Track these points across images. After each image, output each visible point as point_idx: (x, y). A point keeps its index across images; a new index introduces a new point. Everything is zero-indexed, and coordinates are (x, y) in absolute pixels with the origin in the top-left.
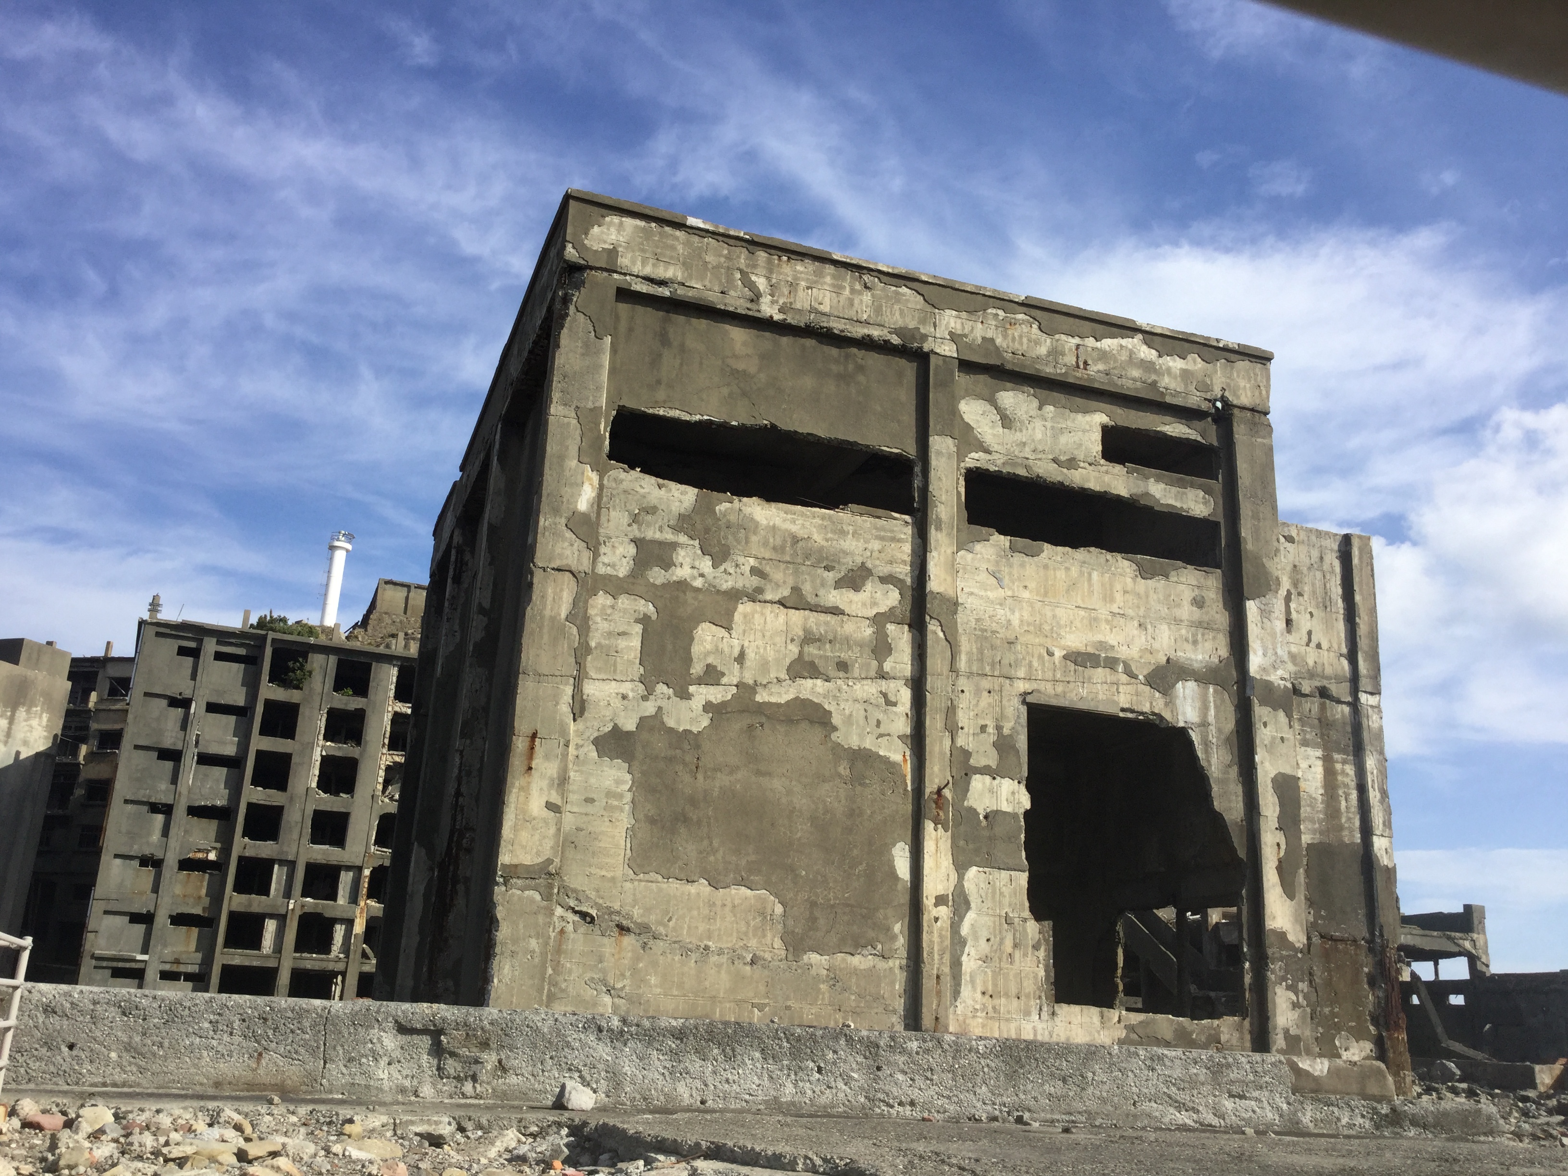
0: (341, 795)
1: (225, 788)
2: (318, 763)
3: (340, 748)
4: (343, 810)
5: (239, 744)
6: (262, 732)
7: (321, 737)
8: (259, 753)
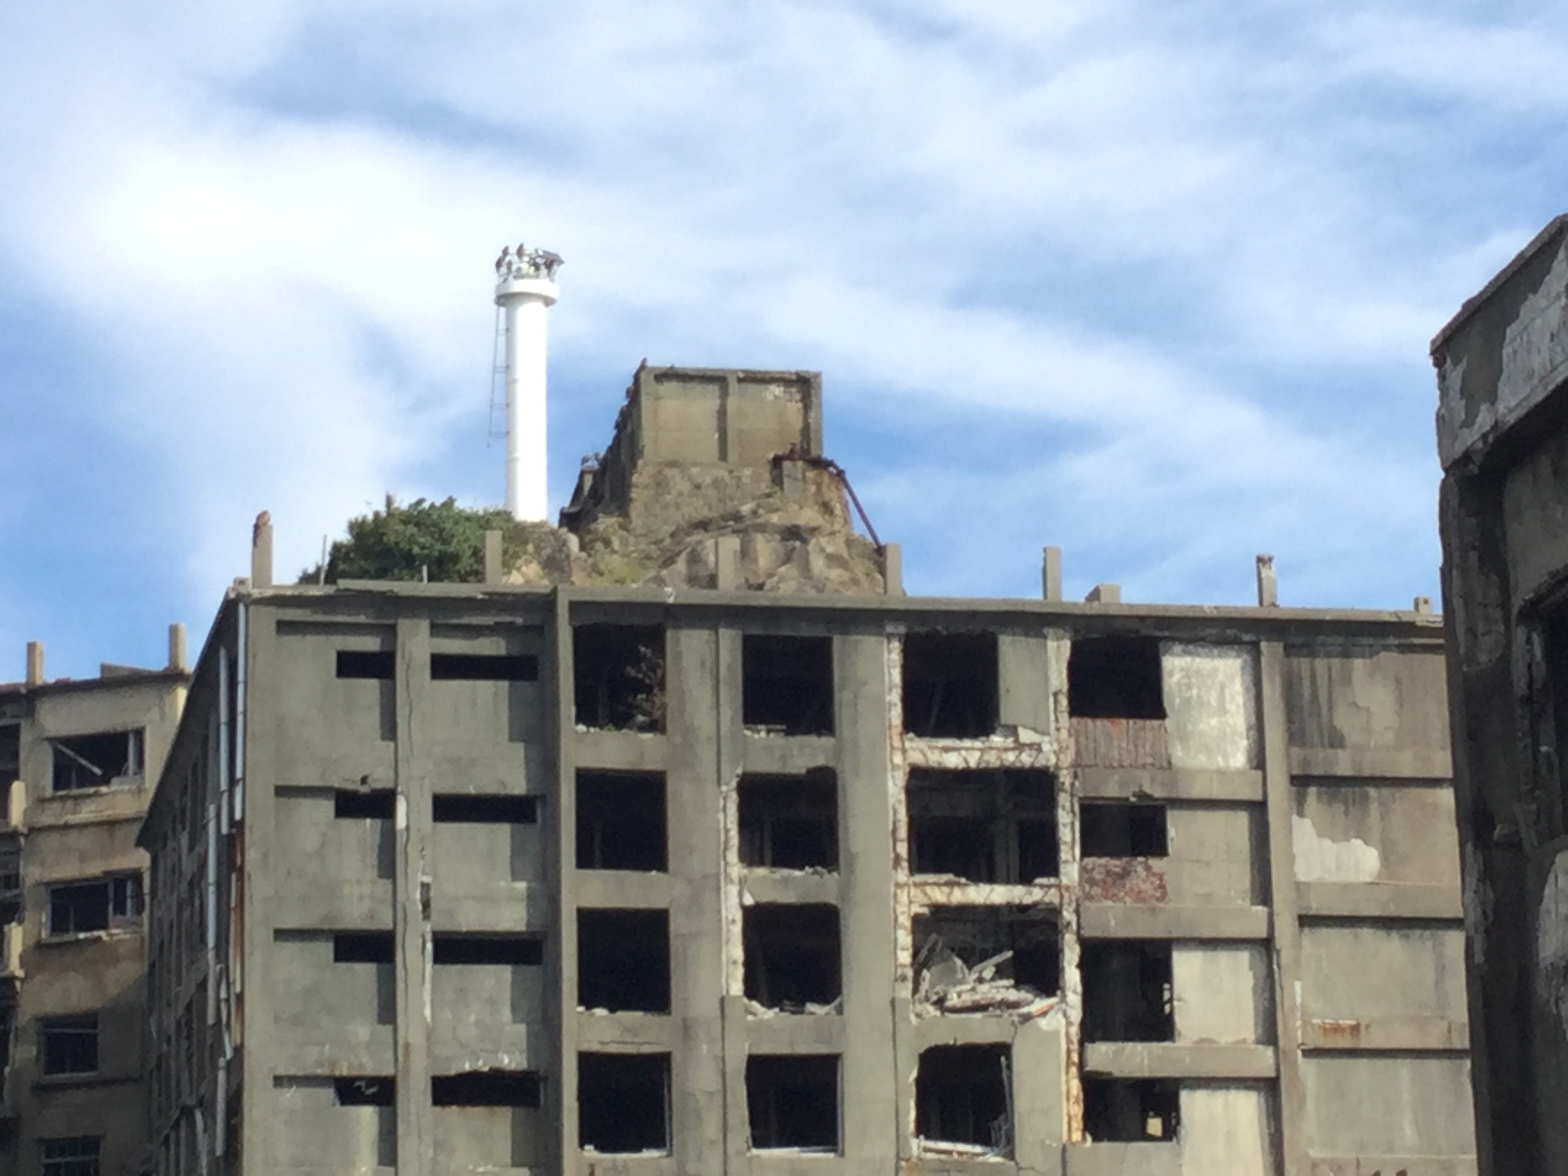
0: (811, 1007)
1: (515, 1021)
2: (737, 929)
3: (786, 881)
4: (822, 1049)
5: (531, 897)
6: (584, 861)
7: (733, 856)
8: (585, 917)
